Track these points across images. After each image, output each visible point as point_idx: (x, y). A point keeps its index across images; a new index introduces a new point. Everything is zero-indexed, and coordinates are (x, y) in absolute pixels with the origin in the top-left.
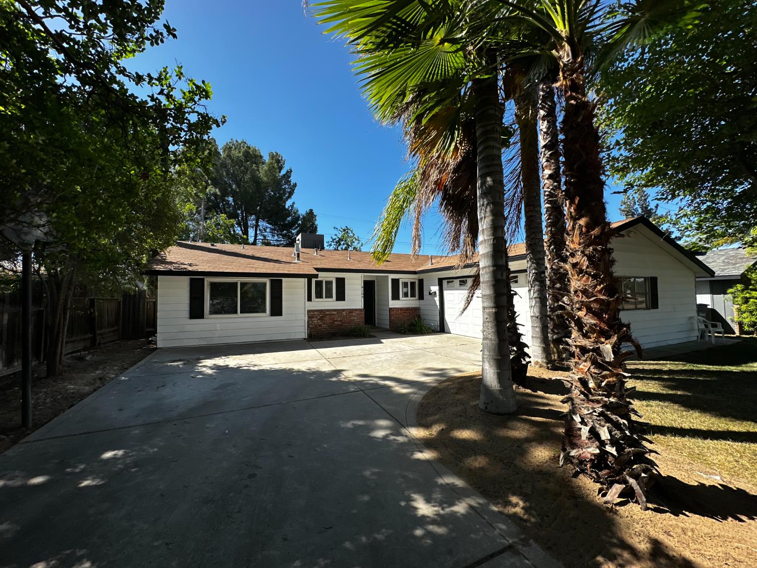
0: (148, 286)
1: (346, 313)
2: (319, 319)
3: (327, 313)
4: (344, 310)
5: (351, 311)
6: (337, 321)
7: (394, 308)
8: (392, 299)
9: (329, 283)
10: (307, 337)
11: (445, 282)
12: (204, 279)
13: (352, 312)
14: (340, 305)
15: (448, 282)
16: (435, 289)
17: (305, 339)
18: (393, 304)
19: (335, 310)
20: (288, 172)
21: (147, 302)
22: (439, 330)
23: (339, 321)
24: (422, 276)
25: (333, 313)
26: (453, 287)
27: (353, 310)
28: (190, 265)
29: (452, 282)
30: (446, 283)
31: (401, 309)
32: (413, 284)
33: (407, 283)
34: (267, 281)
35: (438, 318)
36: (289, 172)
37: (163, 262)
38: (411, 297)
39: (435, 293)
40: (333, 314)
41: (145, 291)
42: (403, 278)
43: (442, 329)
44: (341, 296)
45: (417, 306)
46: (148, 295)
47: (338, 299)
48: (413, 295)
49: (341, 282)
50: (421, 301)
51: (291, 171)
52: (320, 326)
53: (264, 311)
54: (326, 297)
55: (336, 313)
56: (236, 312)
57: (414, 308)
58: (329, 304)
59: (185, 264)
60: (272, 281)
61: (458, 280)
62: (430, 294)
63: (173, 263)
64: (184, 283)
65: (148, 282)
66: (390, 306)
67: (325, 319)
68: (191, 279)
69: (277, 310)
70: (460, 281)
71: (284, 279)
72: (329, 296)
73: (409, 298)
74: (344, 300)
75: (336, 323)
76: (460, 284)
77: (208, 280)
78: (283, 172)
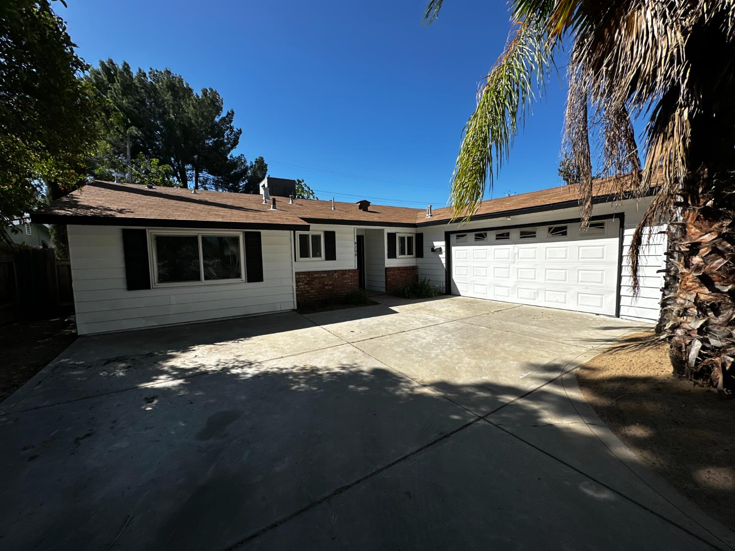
0: (56, 243)
1: (338, 276)
2: (306, 284)
3: (315, 275)
4: (335, 271)
5: (344, 272)
6: (327, 285)
7: (391, 268)
8: (389, 258)
9: (316, 238)
10: (296, 308)
11: (453, 238)
12: (145, 230)
13: (345, 274)
14: (330, 266)
15: (457, 236)
16: (440, 244)
17: (294, 310)
18: (390, 263)
19: (325, 272)
20: (228, 114)
21: (58, 266)
22: (444, 292)
23: (330, 285)
24: (420, 230)
25: (322, 275)
26: (466, 242)
27: (346, 270)
28: (121, 211)
29: (465, 235)
30: (455, 237)
31: (399, 269)
32: (410, 239)
33: (404, 238)
34: (240, 234)
35: (443, 278)
36: (231, 114)
37: (75, 204)
38: (408, 254)
39: (440, 249)
40: (323, 277)
41: (52, 250)
42: (400, 232)
43: (448, 290)
44: (331, 255)
45: (414, 265)
46: (59, 256)
47: (327, 258)
48: (410, 253)
49: (330, 237)
50: (420, 259)
51: (233, 112)
52: (308, 291)
53: (238, 276)
54: (313, 256)
55: (326, 275)
56: (199, 279)
57: (412, 267)
58: (317, 264)
59: (112, 210)
60: (247, 235)
61: (474, 234)
62: (433, 250)
63: (92, 208)
64: (113, 237)
65: (56, 237)
66: (387, 266)
67: (314, 283)
68: (124, 231)
69: (255, 274)
70: (476, 235)
71: (263, 232)
72: (316, 254)
73: (406, 256)
74: (334, 259)
75: (326, 287)
76: (476, 238)
77: (151, 233)
78: (224, 114)
